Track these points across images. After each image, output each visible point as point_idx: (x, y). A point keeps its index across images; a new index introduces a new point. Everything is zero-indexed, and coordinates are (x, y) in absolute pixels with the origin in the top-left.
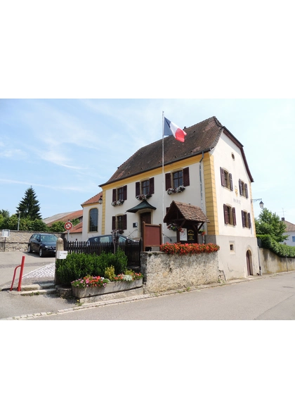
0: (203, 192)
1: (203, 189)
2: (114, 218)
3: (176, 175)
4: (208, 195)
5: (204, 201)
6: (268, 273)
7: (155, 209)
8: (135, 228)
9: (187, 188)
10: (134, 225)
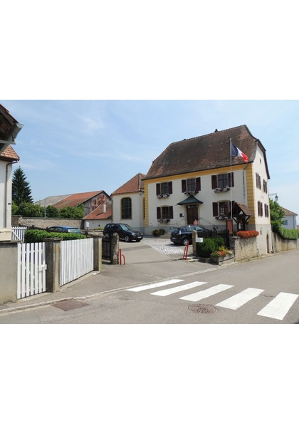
0: (246, 193)
1: (246, 190)
2: (158, 209)
3: (221, 177)
4: (250, 195)
5: (246, 200)
6: (277, 252)
7: (202, 203)
8: (182, 218)
9: (231, 188)
10: (181, 215)
